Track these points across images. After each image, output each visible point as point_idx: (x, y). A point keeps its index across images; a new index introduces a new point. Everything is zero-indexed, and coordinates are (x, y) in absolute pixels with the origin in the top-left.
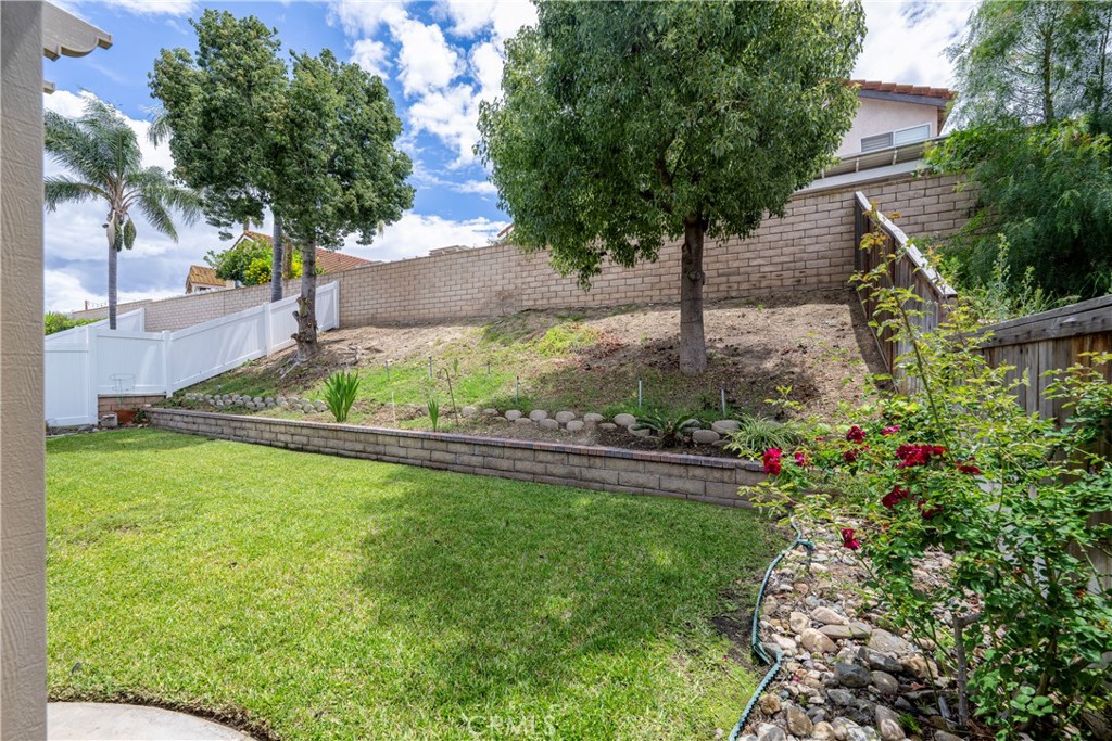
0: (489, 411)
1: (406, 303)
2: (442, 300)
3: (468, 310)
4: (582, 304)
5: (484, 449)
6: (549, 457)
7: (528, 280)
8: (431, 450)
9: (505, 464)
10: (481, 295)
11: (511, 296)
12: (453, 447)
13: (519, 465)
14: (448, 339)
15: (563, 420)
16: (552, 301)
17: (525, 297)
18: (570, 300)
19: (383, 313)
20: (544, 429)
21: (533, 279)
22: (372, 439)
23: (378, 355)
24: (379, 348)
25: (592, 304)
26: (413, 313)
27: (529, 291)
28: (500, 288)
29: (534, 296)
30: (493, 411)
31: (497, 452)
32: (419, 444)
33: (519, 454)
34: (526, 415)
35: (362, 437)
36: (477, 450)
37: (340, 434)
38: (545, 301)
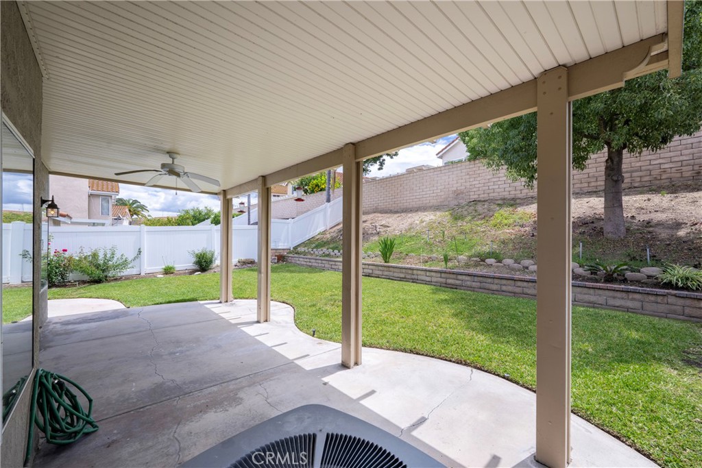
0: (475, 259)
1: (395, 200)
2: (417, 197)
3: (434, 202)
4: (513, 196)
5: (481, 279)
6: (525, 284)
7: (474, 183)
8: (447, 278)
9: (495, 287)
10: (442, 193)
11: (462, 193)
12: (460, 277)
13: (504, 288)
14: (427, 219)
15: (526, 265)
16: (491, 195)
17: (472, 193)
18: (504, 194)
19: (382, 206)
20: (513, 269)
21: (477, 182)
22: (410, 272)
23: (388, 229)
24: (387, 224)
25: (520, 196)
26: (400, 205)
27: (475, 190)
28: (455, 189)
29: (479, 193)
30: (478, 259)
31: (490, 280)
32: (439, 275)
33: (504, 282)
34: (500, 261)
35: (404, 271)
36: (476, 279)
37: (391, 269)
38: (486, 195)
